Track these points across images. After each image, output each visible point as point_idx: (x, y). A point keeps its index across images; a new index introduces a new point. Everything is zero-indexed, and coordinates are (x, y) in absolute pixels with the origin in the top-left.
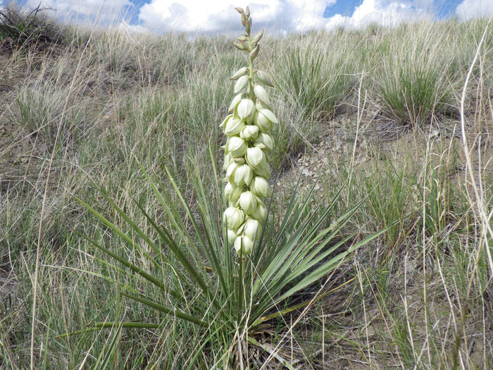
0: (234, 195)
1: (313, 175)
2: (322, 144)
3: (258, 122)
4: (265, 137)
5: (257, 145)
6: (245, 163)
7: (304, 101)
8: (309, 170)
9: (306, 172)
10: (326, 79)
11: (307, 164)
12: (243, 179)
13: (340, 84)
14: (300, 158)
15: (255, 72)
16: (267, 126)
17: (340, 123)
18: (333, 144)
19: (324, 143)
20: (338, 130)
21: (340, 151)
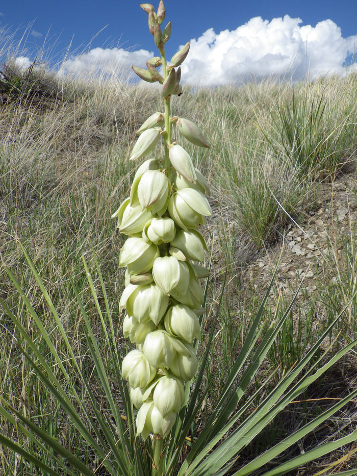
0: (136, 334)
1: (306, 255)
2: (321, 211)
3: (175, 214)
4: (190, 239)
5: (174, 254)
6: (154, 283)
7: (300, 156)
8: (302, 246)
9: (298, 251)
10: (328, 131)
11: (299, 239)
12: (147, 312)
13: (349, 135)
14: (290, 230)
15: (174, 123)
16: (192, 221)
17: (346, 184)
18: (335, 212)
19: (324, 211)
20: (342, 194)
21: (344, 223)
